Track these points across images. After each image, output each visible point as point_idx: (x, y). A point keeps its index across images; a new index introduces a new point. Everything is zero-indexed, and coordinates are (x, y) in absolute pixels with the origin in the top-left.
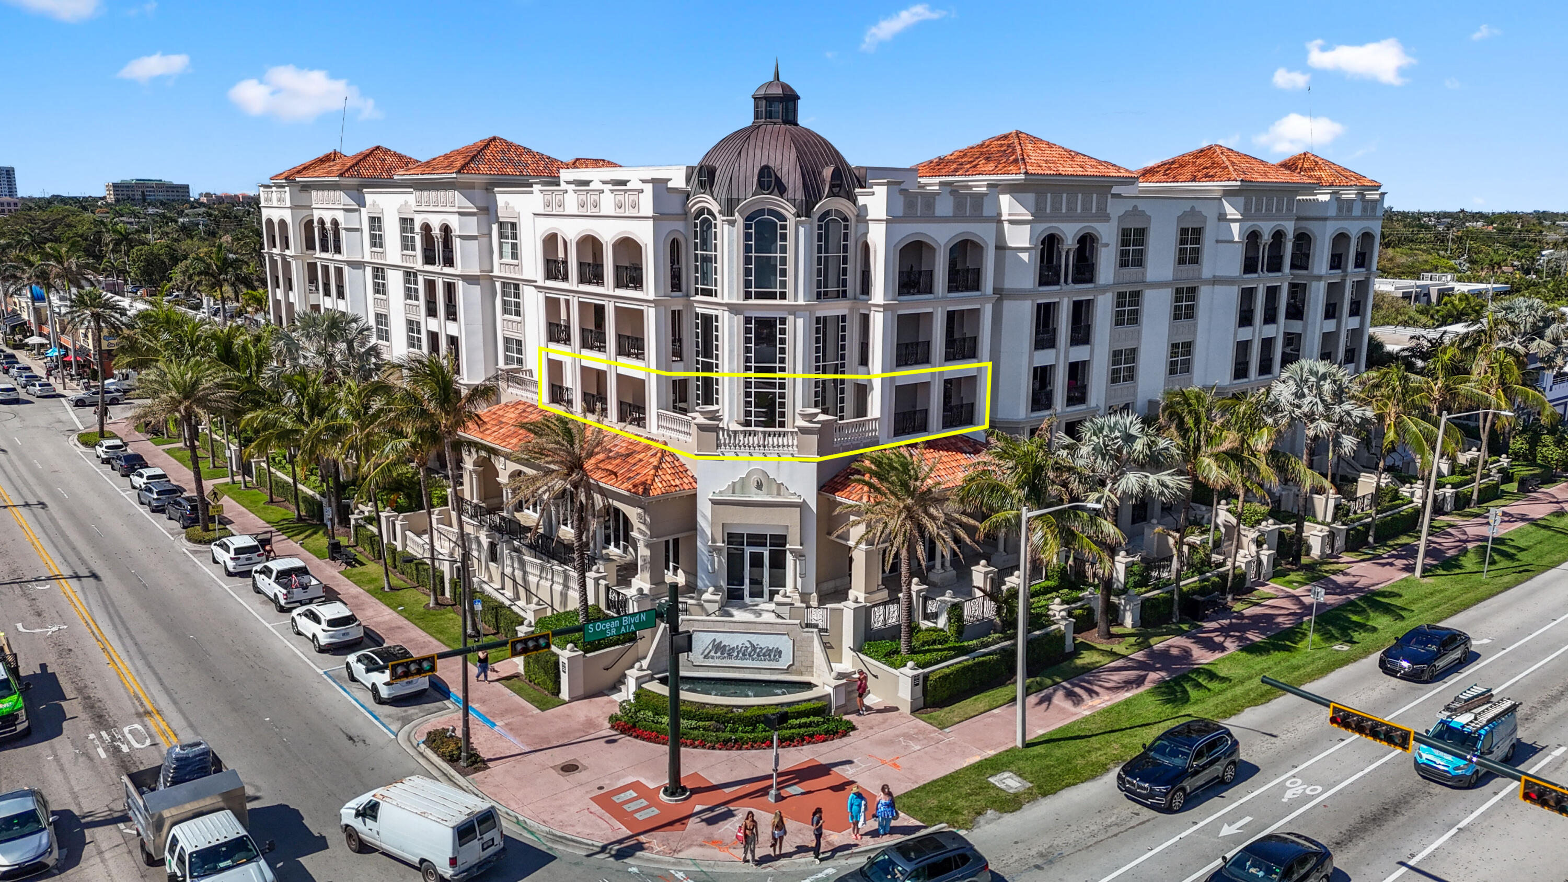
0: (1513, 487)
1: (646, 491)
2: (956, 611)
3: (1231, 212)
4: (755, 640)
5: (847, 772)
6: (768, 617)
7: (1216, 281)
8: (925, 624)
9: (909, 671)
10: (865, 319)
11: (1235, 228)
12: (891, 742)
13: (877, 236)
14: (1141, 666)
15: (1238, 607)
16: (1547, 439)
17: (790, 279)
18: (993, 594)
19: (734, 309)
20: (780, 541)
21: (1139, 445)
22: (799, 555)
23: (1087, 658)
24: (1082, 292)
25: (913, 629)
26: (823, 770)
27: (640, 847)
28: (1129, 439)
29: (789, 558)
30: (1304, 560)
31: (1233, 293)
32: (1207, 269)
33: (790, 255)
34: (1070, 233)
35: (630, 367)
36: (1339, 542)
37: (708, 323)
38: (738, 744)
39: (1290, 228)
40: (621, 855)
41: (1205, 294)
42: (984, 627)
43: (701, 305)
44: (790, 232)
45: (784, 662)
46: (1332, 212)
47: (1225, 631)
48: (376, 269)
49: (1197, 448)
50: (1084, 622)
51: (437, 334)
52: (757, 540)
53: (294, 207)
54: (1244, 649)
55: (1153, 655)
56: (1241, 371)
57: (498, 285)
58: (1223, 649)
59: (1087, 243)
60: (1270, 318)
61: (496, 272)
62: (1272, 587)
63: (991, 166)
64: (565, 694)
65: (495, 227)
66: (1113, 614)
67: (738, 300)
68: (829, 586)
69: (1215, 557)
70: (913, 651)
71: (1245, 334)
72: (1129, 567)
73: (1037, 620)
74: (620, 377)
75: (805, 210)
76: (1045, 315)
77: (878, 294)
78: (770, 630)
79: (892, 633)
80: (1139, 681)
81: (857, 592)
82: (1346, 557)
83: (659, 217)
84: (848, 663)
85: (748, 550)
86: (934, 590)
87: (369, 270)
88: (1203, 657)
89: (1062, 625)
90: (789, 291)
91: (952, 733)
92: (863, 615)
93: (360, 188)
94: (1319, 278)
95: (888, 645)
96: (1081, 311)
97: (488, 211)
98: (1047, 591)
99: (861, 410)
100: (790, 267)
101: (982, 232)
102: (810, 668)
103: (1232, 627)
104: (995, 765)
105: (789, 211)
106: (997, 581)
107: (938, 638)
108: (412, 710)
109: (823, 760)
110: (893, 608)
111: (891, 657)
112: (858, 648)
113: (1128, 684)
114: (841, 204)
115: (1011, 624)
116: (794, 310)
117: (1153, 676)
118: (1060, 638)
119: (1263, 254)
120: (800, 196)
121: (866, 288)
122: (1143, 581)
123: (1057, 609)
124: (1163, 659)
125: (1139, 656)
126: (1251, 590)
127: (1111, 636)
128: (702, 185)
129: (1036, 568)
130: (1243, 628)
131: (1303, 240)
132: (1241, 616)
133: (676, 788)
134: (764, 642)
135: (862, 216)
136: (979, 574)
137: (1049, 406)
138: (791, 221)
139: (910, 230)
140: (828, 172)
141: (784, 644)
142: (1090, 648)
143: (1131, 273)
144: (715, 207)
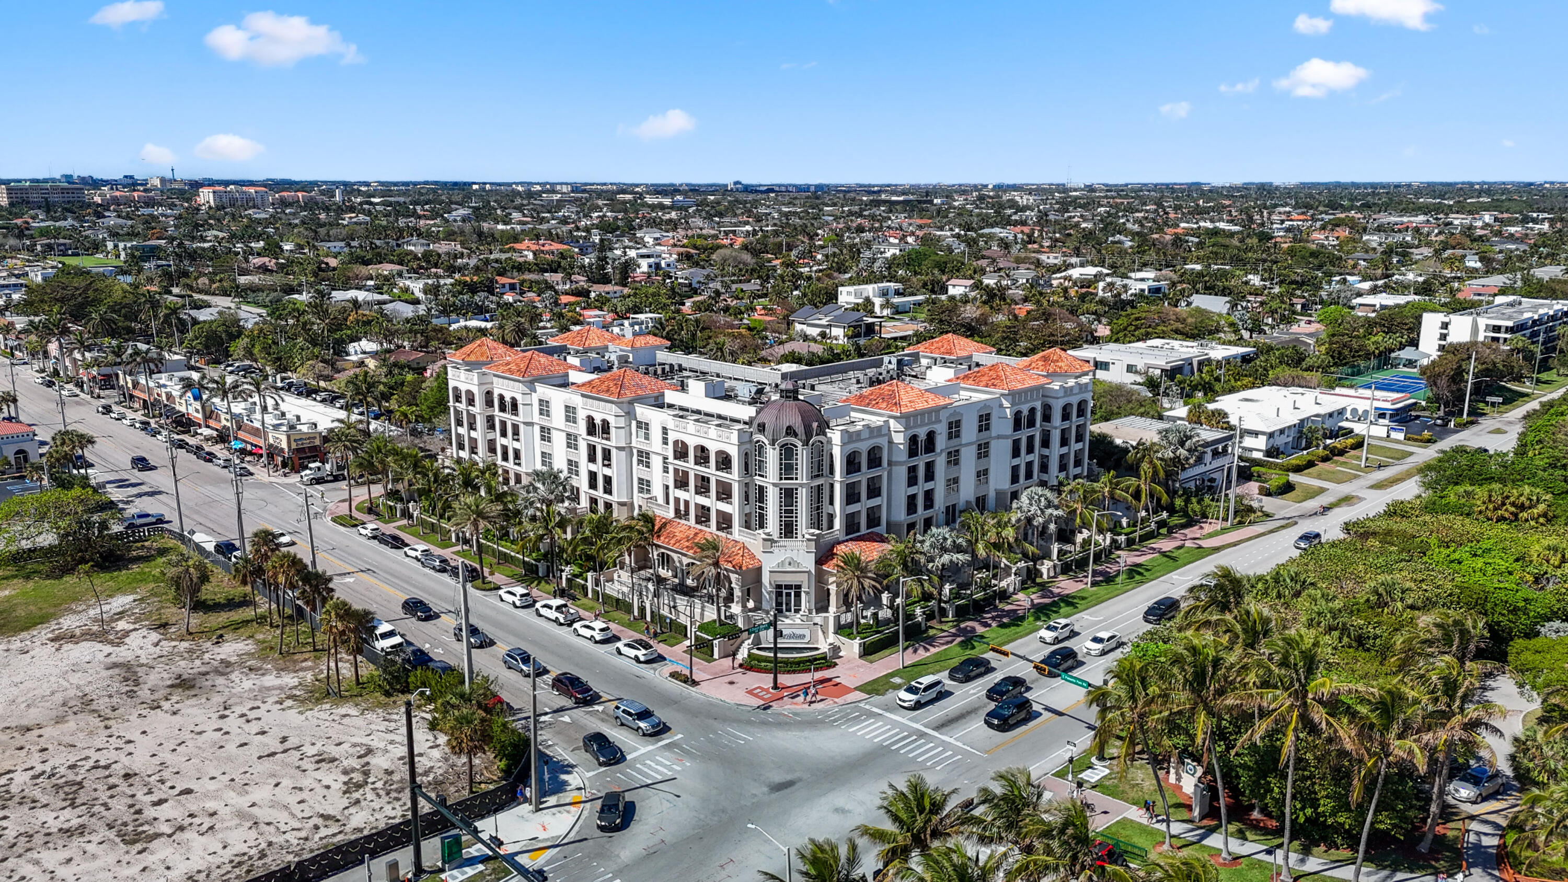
0: (1164, 531)
1: (740, 568)
2: (875, 615)
3: (1006, 404)
4: (795, 631)
5: (838, 680)
6: (799, 621)
7: (999, 437)
8: (862, 621)
9: (857, 641)
10: (832, 486)
11: (1008, 411)
12: (852, 669)
13: (837, 452)
14: (954, 635)
15: (1001, 606)
16: (1194, 500)
17: (799, 471)
18: (891, 607)
19: (774, 485)
20: (799, 587)
21: (949, 542)
22: (807, 593)
23: (931, 632)
24: (928, 458)
25: (858, 623)
26: (830, 680)
27: (770, 707)
28: (945, 539)
29: (803, 595)
30: (1038, 580)
31: (1009, 444)
32: (994, 431)
33: (799, 462)
34: (922, 433)
35: (723, 507)
36: (1058, 570)
37: (761, 489)
38: (794, 672)
39: (1038, 405)
40: (765, 709)
41: (994, 445)
42: (887, 622)
43: (758, 480)
44: (799, 452)
45: (806, 640)
46: (1061, 394)
47: (993, 618)
48: (543, 429)
49: (977, 540)
50: (930, 616)
51: (595, 474)
52: (788, 587)
53: (480, 384)
54: (999, 626)
55: (960, 630)
56: (1015, 479)
57: (635, 451)
58: (990, 626)
59: (931, 436)
60: (1030, 450)
61: (634, 444)
62: (1021, 596)
63: (884, 405)
64: (716, 656)
65: (634, 423)
66: (943, 613)
67: (777, 481)
68: (819, 605)
69: (993, 582)
70: (858, 633)
71: (1016, 462)
72: (950, 590)
73: (909, 616)
74: (717, 511)
75: (806, 443)
76: (912, 470)
77: (838, 476)
78: (799, 627)
79: (850, 625)
80: (951, 642)
81: (832, 609)
82: (1061, 578)
83: (741, 444)
84: (832, 638)
85: (785, 591)
86: (866, 608)
87: (537, 429)
88: (980, 630)
89: (920, 619)
90: (799, 476)
91: (875, 665)
92: (837, 619)
93: (532, 382)
94: (1056, 428)
95: (849, 631)
96: (930, 467)
97: (630, 414)
98: (915, 602)
99: (831, 526)
100: (799, 467)
101: (882, 442)
102: (817, 642)
103: (997, 616)
104: (892, 675)
105: (799, 444)
106: (892, 601)
107: (869, 627)
108: (654, 665)
109: (828, 676)
110: (849, 614)
111: (850, 636)
112: (836, 633)
113: (948, 643)
114: (821, 438)
115: (897, 619)
116: (801, 485)
117: (959, 639)
118: (920, 624)
119: (1024, 421)
120: (804, 437)
121: (832, 471)
122: (958, 596)
123: (918, 611)
124: (963, 632)
125: (953, 630)
126: (1009, 597)
127: (941, 622)
128: (760, 431)
129: (908, 596)
130: (1001, 617)
131: (1047, 408)
132: (1003, 611)
133: (775, 687)
134: (798, 632)
135: (830, 441)
136: (885, 597)
137: (915, 512)
138: (800, 448)
139: (851, 447)
140: (815, 425)
141: (807, 632)
142: (932, 628)
143: (954, 442)
144: (766, 442)
